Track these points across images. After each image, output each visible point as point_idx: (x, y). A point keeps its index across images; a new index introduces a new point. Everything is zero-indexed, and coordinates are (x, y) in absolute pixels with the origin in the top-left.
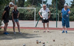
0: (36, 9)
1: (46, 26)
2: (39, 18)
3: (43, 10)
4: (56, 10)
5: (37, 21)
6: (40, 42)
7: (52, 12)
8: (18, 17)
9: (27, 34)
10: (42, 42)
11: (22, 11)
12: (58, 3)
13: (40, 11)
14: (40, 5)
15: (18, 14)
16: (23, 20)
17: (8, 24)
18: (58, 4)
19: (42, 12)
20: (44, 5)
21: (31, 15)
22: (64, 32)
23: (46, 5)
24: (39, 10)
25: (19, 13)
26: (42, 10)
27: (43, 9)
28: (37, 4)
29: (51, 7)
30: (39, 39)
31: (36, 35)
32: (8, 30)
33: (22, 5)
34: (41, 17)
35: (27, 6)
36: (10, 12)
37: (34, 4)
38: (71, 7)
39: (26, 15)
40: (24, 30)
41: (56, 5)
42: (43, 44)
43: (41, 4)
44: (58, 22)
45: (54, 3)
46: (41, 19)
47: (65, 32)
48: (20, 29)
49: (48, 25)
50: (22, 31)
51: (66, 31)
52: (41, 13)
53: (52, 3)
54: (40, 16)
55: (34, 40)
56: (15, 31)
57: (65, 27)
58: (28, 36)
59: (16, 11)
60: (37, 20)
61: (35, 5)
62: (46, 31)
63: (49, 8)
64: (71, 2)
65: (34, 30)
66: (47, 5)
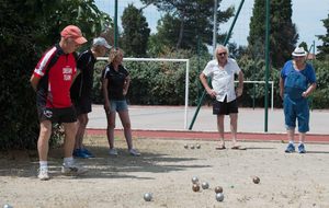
0: (192, 65)
1: (227, 128)
2: (201, 97)
3: (216, 68)
4: (264, 68)
5: (196, 108)
6: (206, 187)
7: (248, 75)
8: (125, 93)
9: (157, 157)
10: (213, 186)
11: (140, 70)
12: (271, 42)
13: (206, 72)
14: (206, 49)
15: (123, 80)
16: (143, 103)
17: (87, 120)
18: (271, 46)
19: (212, 74)
20: (220, 48)
21: (171, 86)
22: (291, 149)
23: (226, 48)
24: (200, 69)
25: (129, 77)
26: (212, 66)
27: (215, 62)
28: (195, 44)
29: (246, 57)
30: (203, 176)
31: (192, 159)
32: (87, 142)
33: (140, 50)
34: (210, 91)
35: (159, 53)
36: (97, 76)
37: (183, 46)
38: (320, 57)
39: (153, 85)
40: (148, 141)
41: (265, 48)
42: (217, 192)
43: (211, 44)
44: (272, 111)
45: (257, 42)
46: (210, 100)
47: (297, 149)
48: (134, 136)
49: (234, 123)
50: (140, 145)
51: (302, 146)
52: (209, 79)
53: (251, 40)
54: (207, 88)
55: (182, 179)
56: (115, 146)
57: (297, 128)
58: (163, 163)
59: (116, 69)
60: (194, 105)
61: (189, 48)
62: (229, 145)
63: (238, 58)
64: (320, 37)
65: (185, 143)
66: (232, 48)
